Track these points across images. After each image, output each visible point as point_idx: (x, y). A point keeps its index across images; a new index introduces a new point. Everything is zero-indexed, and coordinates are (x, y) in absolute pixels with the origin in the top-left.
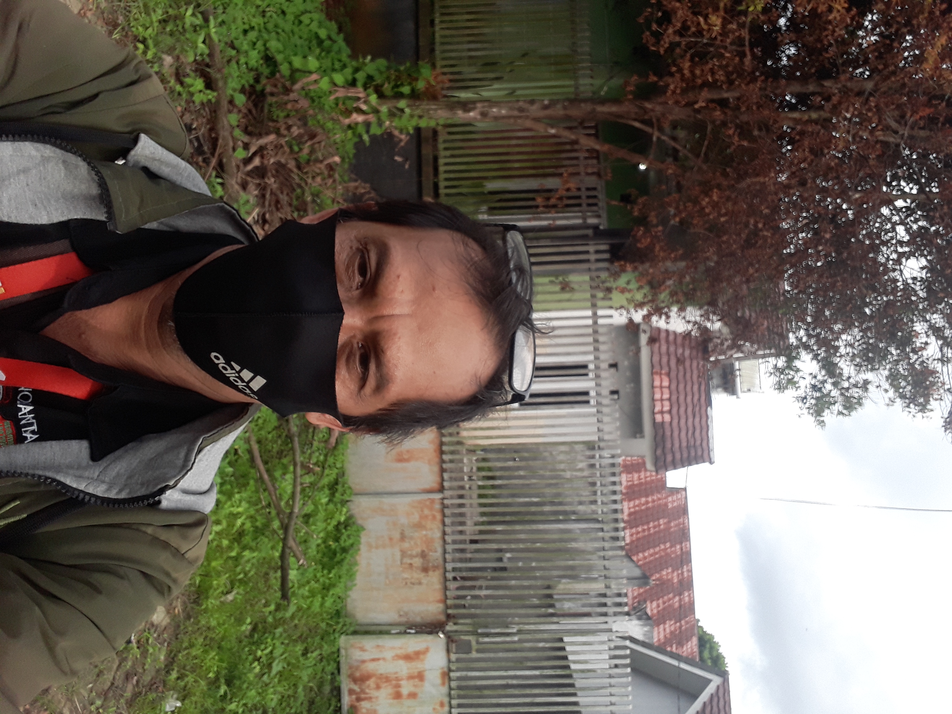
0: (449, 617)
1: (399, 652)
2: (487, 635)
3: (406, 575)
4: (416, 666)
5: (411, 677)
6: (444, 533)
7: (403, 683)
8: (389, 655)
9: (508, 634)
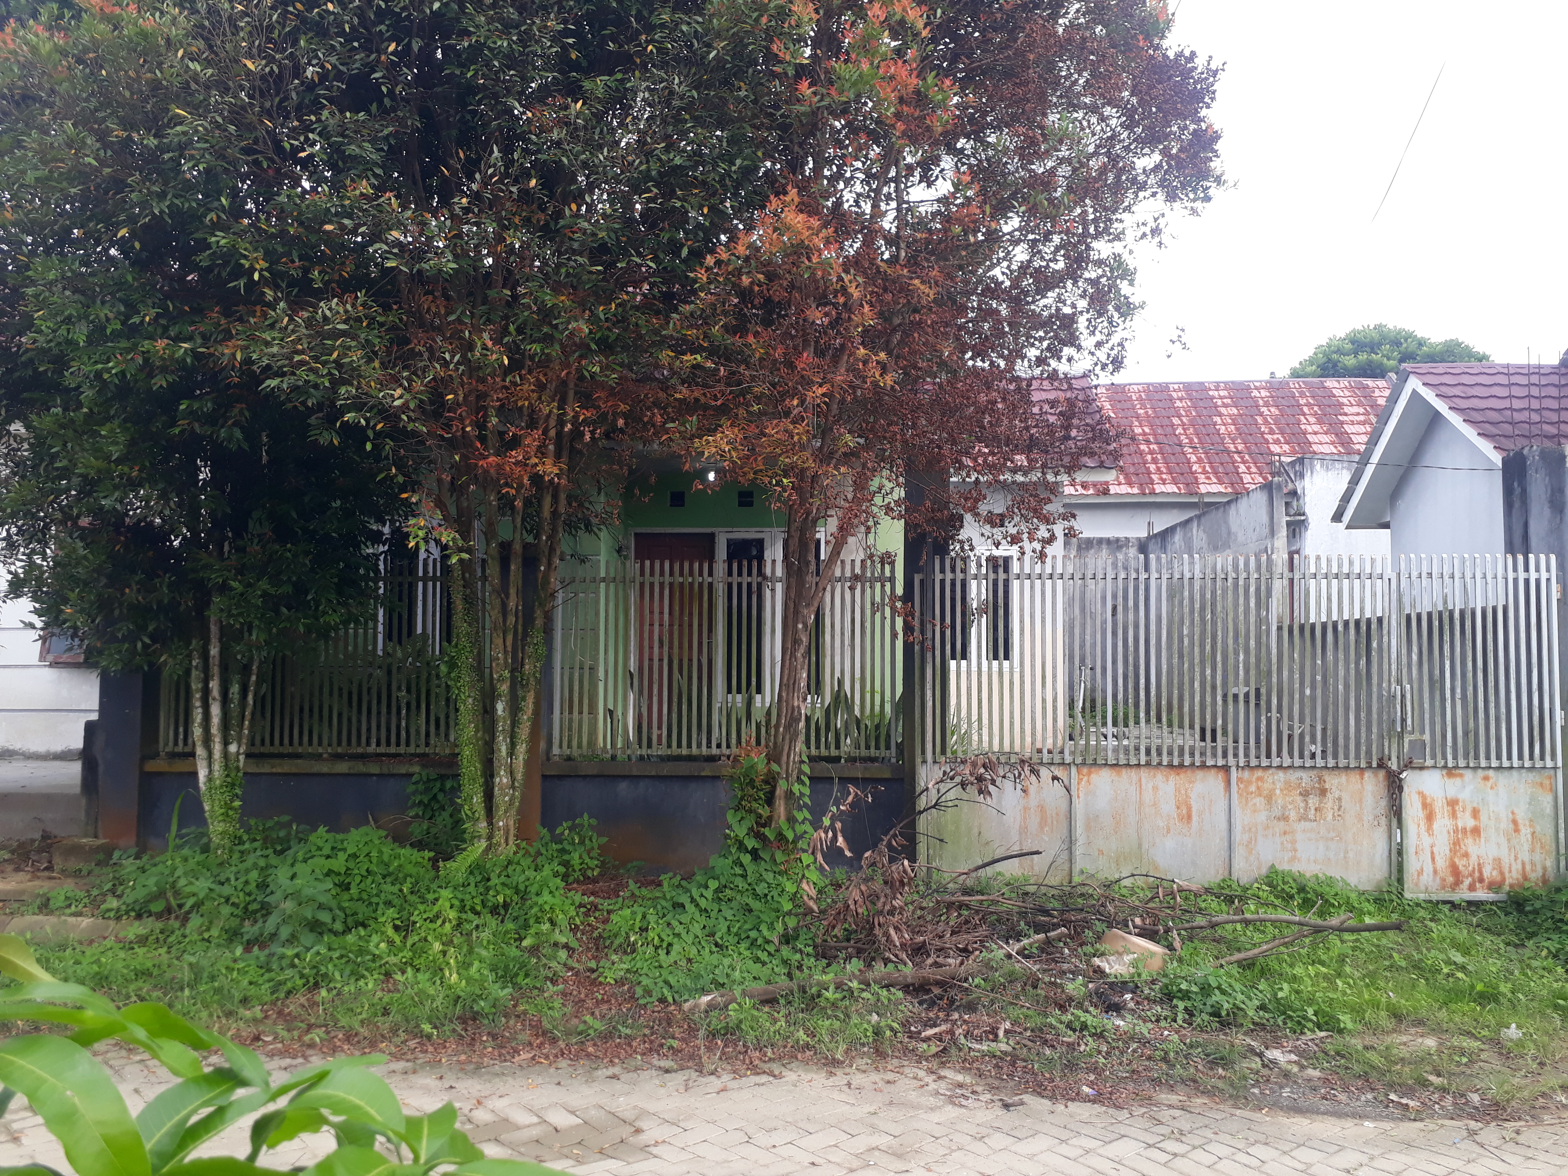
0: (1381, 765)
1: (1423, 827)
2: (1404, 720)
3: (1330, 817)
4: (1439, 806)
5: (1454, 815)
6: (1280, 767)
7: (1460, 825)
8: (1426, 841)
9: (1403, 696)
